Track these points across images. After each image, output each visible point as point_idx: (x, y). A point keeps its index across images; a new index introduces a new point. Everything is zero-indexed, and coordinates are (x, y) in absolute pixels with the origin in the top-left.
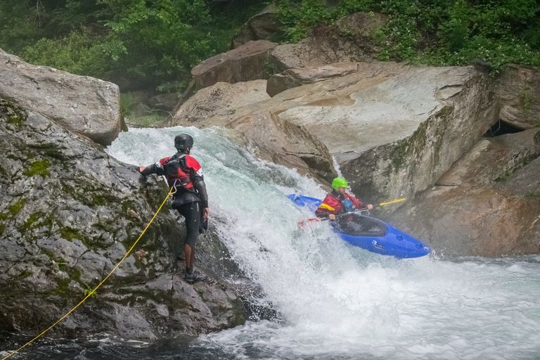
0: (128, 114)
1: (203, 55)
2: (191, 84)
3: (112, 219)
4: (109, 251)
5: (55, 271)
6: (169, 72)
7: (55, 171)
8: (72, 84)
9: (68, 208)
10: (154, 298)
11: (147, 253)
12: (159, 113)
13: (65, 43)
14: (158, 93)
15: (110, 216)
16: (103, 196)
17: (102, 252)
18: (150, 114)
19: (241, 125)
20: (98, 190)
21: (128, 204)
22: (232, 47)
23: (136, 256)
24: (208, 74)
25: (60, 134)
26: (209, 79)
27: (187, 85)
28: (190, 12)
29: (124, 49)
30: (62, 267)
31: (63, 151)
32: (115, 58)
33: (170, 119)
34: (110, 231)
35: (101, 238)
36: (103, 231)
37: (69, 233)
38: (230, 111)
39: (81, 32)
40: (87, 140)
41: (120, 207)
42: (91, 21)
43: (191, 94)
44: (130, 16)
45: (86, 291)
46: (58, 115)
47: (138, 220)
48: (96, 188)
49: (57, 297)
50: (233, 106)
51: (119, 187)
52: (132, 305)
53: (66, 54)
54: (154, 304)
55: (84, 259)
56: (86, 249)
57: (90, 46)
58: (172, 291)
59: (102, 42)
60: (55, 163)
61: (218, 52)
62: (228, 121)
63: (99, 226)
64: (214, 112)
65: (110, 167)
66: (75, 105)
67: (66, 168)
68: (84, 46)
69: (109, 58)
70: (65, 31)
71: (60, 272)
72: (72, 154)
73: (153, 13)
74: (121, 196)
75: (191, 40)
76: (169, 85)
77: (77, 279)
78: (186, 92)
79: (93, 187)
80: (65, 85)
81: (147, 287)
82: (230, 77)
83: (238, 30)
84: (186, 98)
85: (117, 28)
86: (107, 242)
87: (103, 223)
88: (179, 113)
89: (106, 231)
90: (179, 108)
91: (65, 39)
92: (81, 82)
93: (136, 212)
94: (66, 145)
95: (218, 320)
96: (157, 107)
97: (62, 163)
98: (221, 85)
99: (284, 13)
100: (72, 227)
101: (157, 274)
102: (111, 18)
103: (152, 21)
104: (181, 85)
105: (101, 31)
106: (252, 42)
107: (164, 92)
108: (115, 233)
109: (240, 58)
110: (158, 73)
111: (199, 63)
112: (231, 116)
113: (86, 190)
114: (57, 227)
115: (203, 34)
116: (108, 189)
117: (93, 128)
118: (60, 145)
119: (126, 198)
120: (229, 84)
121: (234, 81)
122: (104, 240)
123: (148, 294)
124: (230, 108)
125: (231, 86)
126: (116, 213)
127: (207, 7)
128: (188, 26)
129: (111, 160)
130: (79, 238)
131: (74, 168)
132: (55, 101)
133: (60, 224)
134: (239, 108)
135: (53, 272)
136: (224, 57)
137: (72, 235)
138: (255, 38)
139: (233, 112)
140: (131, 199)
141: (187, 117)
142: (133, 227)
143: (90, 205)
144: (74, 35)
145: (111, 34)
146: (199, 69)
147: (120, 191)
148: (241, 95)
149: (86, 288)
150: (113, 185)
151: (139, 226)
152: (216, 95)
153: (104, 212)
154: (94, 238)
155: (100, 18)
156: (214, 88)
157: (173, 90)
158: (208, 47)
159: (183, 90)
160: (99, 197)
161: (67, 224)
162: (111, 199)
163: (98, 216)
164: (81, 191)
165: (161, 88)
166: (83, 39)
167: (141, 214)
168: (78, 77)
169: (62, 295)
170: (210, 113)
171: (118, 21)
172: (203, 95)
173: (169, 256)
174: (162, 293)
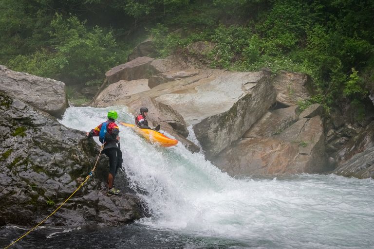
0: (69, 98)
1: (112, 65)
2: (105, 81)
3: (63, 160)
4: (61, 178)
5: (30, 191)
6: (93, 75)
7: (29, 133)
8: (38, 82)
9: (37, 154)
10: (88, 205)
11: (83, 179)
12: (87, 98)
13: (32, 58)
14: (87, 86)
15: (62, 159)
16: (58, 147)
17: (57, 179)
18: (82, 98)
19: (135, 105)
20: (54, 143)
21: (72, 151)
22: (128, 61)
23: (77, 181)
24: (115, 76)
25: (32, 112)
26: (116, 78)
27: (103, 82)
28: (104, 41)
29: (67, 61)
30: (34, 189)
31: (34, 122)
32: (62, 67)
33: (94, 101)
34: (62, 167)
35: (57, 171)
36: (57, 167)
37: (37, 169)
38: (128, 96)
39: (41, 51)
40: (48, 115)
41: (67, 153)
42: (47, 45)
43: (105, 87)
44: (70, 43)
45: (48, 201)
46: (30, 100)
47: (78, 160)
48: (53, 142)
49: (31, 206)
50: (129, 94)
51: (67, 142)
52: (75, 209)
53: (33, 64)
54: (88, 208)
55: (47, 183)
56: (48, 177)
57: (47, 59)
58: (98, 201)
59: (54, 57)
60: (29, 128)
61: (121, 63)
62: (127, 102)
63: (55, 164)
64: (119, 97)
65: (61, 130)
66: (40, 95)
67: (35, 131)
68: (44, 59)
69: (58, 67)
70: (33, 51)
71: (33, 191)
72: (39, 123)
73: (83, 41)
74: (68, 147)
75: (105, 56)
76: (93, 82)
77: (43, 195)
78: (103, 85)
79: (51, 142)
80: (34, 83)
81: (83, 198)
82: (127, 77)
83: (131, 51)
84: (103, 89)
85: (63, 49)
86: (60, 173)
87: (57, 162)
88: (99, 97)
89: (60, 167)
90: (98, 95)
91: (32, 55)
92: (43, 81)
93: (77, 156)
94: (36, 118)
95: (124, 216)
96: (86, 95)
97: (33, 128)
98: (122, 82)
99: (158, 41)
100: (39, 165)
101: (89, 191)
102: (59, 44)
103: (82, 46)
104: (100, 82)
105: (53, 51)
106: (139, 57)
107: (90, 86)
108: (65, 168)
109: (133, 66)
110: (86, 75)
111: (110, 69)
112: (128, 100)
113: (47, 144)
114: (31, 165)
115: (112, 53)
116: (60, 143)
117: (50, 107)
118: (32, 118)
119: (71, 148)
120: (127, 81)
121: (129, 79)
122: (58, 172)
123: (84, 202)
124: (127, 95)
125: (128, 82)
126: (65, 156)
127: (113, 38)
128: (103, 49)
129: (62, 127)
130: (44, 171)
131: (40, 131)
132: (28, 92)
133: (32, 163)
134: (133, 95)
135: (29, 191)
136: (123, 66)
137: (39, 170)
138: (141, 55)
139: (130, 97)
140: (74, 148)
141: (103, 100)
142: (75, 164)
143: (50, 153)
144: (37, 53)
145: (59, 53)
146: (109, 73)
147: (67, 144)
148: (134, 87)
149: (48, 200)
150: (63, 140)
151: (78, 164)
152: (120, 87)
153: (58, 156)
154: (52, 171)
155: (53, 44)
156: (119, 83)
157: (95, 85)
158: (115, 61)
159: (101, 84)
160: (55, 148)
161: (36, 163)
162: (62, 149)
163: (55, 158)
164: (45, 144)
165: (88, 83)
166: (43, 55)
167: (80, 157)
168: (42, 79)
169: (34, 204)
170: (116, 98)
171: (63, 45)
172: (112, 88)
173: (96, 181)
174: (92, 202)
